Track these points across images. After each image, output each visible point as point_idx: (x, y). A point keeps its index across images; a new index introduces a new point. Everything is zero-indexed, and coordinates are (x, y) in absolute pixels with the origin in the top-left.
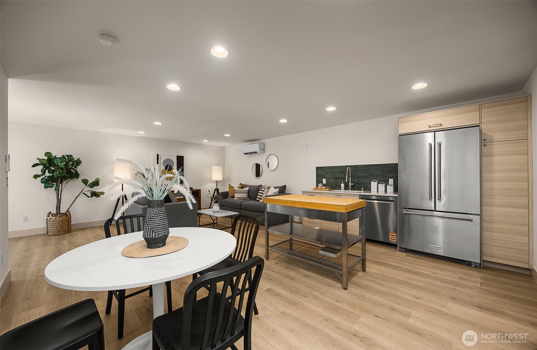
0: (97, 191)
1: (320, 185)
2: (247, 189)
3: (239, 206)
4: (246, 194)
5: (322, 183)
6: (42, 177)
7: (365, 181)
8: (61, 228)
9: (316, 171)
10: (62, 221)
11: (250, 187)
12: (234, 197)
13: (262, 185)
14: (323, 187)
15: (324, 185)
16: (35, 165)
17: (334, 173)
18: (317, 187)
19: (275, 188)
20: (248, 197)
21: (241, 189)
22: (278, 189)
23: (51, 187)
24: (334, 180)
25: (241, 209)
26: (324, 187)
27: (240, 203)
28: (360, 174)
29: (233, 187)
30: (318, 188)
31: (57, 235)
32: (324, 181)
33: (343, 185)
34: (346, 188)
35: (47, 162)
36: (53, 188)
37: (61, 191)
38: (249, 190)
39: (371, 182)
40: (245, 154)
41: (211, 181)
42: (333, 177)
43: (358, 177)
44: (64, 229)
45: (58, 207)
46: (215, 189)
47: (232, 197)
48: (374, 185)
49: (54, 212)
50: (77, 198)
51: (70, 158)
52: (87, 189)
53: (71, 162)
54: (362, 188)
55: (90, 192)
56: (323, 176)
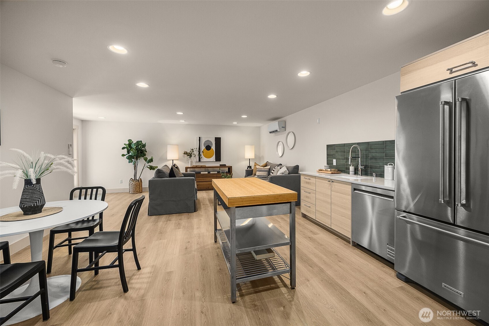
0: (154, 166)
1: (326, 167)
2: (269, 167)
4: (267, 173)
5: (332, 164)
6: (126, 156)
7: (378, 163)
9: (327, 150)
10: (135, 185)
12: (255, 175)
13: (281, 165)
14: (328, 170)
16: (123, 148)
20: (268, 176)
21: (263, 168)
23: (131, 162)
24: (344, 162)
26: (330, 170)
28: (374, 154)
30: (322, 170)
31: (133, 194)
32: (334, 162)
33: (352, 168)
34: (356, 172)
35: (128, 146)
36: (132, 163)
37: (137, 165)
38: (269, 169)
39: (385, 166)
40: (270, 132)
41: (244, 159)
42: (343, 157)
43: (371, 159)
45: (135, 175)
46: (248, 167)
48: (388, 169)
49: (133, 179)
50: (143, 170)
51: (140, 143)
52: (147, 165)
53: (140, 146)
54: (374, 174)
55: (149, 167)
56: (333, 155)
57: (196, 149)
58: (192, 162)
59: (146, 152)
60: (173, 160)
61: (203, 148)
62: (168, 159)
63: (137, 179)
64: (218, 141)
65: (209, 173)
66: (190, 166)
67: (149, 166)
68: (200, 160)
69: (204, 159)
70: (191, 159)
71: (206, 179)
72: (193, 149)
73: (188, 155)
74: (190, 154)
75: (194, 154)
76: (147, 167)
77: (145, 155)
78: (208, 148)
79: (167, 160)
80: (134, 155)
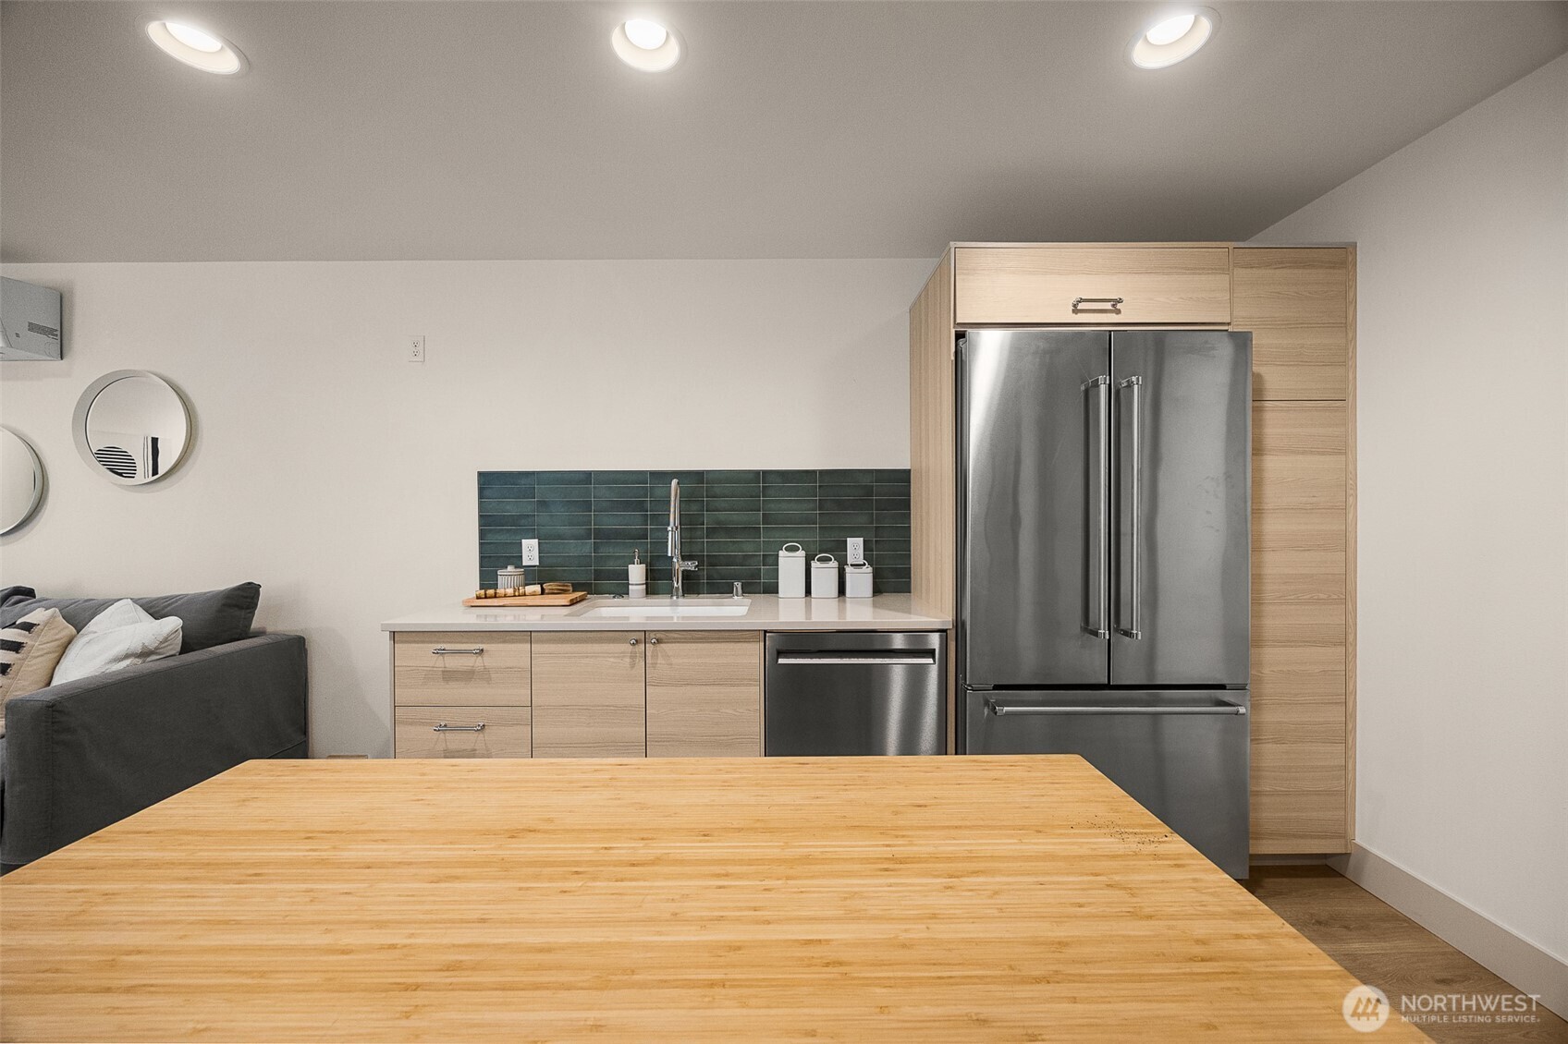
1: (508, 578)
5: (516, 560)
7: (747, 546)
9: (481, 496)
14: (530, 589)
15: (532, 576)
17: (587, 505)
18: (491, 592)
19: (156, 609)
22: (173, 623)
24: (587, 547)
26: (537, 588)
28: (722, 515)
30: (495, 596)
32: (530, 551)
33: (636, 572)
34: (651, 590)
39: (778, 553)
42: (580, 530)
43: (713, 531)
48: (790, 565)
54: (738, 585)
56: (523, 521)
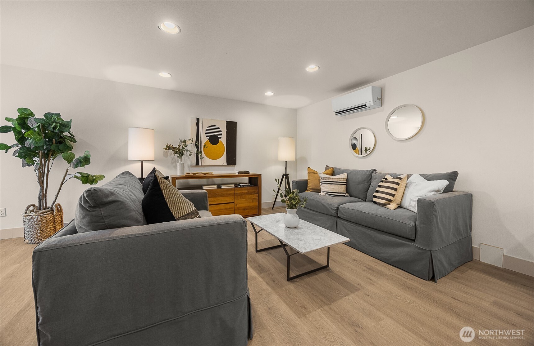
0: (93, 174)
2: (344, 176)
3: (334, 212)
4: (344, 187)
6: (15, 149)
8: (40, 233)
10: (43, 220)
11: (350, 173)
12: (318, 191)
13: (376, 171)
16: (5, 130)
20: (347, 193)
21: (331, 177)
22: (446, 182)
25: (339, 217)
27: (336, 206)
29: (315, 173)
35: (19, 124)
36: (34, 167)
37: (48, 171)
38: (347, 179)
40: (338, 113)
41: (276, 161)
44: (46, 235)
45: (43, 195)
46: (284, 175)
47: (314, 189)
49: (37, 205)
50: (62, 184)
51: (54, 117)
52: (73, 171)
53: (54, 125)
55: (79, 175)
57: (191, 141)
58: (183, 166)
59: (75, 141)
60: (142, 162)
61: (204, 139)
62: (129, 159)
63: (49, 205)
64: (232, 127)
65: (219, 186)
66: (179, 174)
67: (79, 173)
68: (198, 163)
69: (206, 161)
70: (181, 161)
71: (215, 199)
72: (185, 141)
73: (176, 153)
74: (179, 150)
75: (187, 151)
76: (76, 177)
77: (70, 148)
78: (214, 140)
79: (127, 161)
80: (36, 148)
